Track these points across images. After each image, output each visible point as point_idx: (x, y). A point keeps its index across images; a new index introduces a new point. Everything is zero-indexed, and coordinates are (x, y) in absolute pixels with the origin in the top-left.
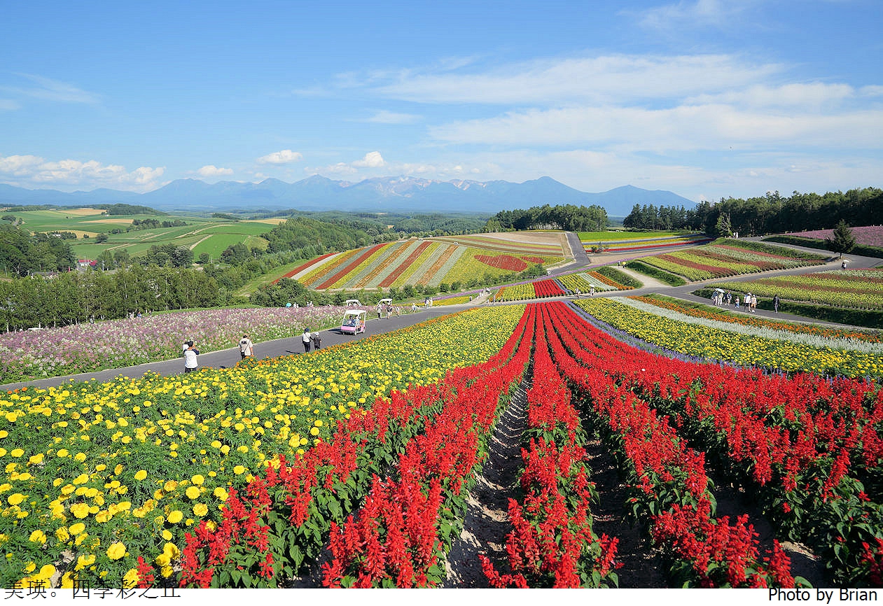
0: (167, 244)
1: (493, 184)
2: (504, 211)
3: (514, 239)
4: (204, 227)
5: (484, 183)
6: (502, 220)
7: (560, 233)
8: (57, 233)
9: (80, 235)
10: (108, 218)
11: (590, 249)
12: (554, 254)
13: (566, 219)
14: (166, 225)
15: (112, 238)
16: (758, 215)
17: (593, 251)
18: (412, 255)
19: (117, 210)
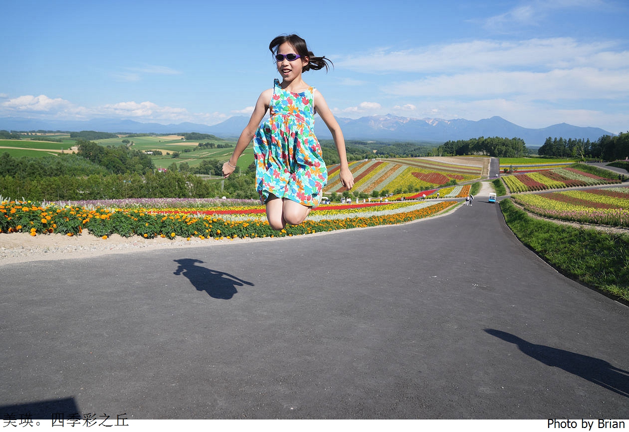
0: (212, 159)
2: (450, 141)
3: (448, 161)
5: (449, 121)
6: (448, 148)
7: (486, 158)
8: (151, 151)
11: (503, 170)
12: (474, 173)
13: (493, 148)
17: (505, 171)
18: (366, 171)
19: (190, 137)
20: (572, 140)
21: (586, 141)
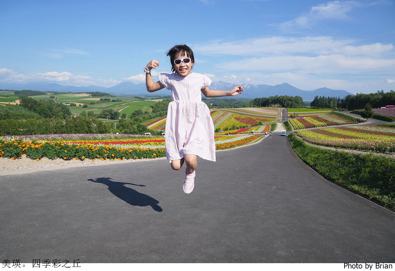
0: (109, 109)
1: (260, 86)
2: (257, 98)
3: (257, 110)
4: (128, 102)
5: (257, 86)
6: (257, 102)
7: (279, 109)
8: (69, 104)
9: (78, 104)
10: (91, 98)
11: (290, 116)
12: (272, 118)
13: (283, 102)
14: (113, 101)
15: (89, 106)
16: (371, 101)
17: (291, 117)
19: (95, 95)
20: (330, 98)
21: (338, 98)
